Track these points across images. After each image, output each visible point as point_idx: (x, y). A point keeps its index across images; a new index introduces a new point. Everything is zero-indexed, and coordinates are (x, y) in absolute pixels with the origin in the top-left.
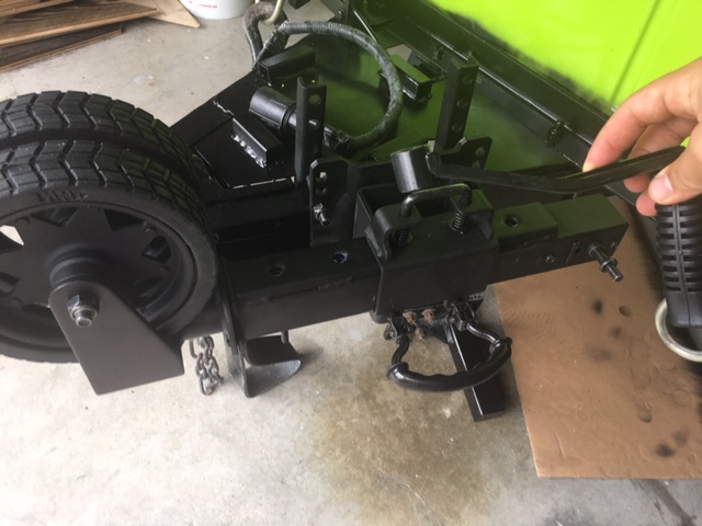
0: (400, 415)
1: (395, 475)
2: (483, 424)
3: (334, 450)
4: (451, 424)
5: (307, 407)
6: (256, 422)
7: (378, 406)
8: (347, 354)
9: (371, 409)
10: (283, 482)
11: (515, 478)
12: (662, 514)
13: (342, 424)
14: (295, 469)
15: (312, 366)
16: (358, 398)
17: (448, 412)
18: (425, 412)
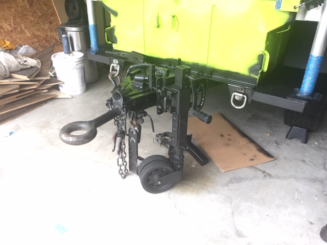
4: (195, 168)
11: (217, 174)
12: (257, 172)
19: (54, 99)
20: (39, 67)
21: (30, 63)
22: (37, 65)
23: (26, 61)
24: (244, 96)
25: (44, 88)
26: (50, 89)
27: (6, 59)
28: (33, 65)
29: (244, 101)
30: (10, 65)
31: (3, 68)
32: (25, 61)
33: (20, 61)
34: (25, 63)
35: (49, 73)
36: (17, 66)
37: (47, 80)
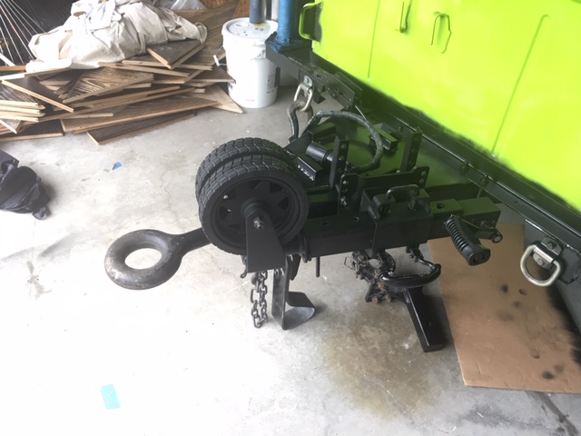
0: (376, 346)
1: (374, 379)
2: (430, 354)
3: (336, 363)
4: (409, 353)
5: (318, 338)
6: (288, 345)
7: (363, 340)
8: (342, 309)
9: (358, 341)
10: (305, 379)
11: (450, 385)
12: (546, 413)
13: (341, 349)
14: (312, 373)
15: (321, 315)
16: (350, 335)
17: (407, 346)
18: (393, 345)
19: (212, 108)
20: (202, 40)
21: (186, 30)
22: (198, 37)
23: (180, 27)
24: (556, 263)
25: (199, 85)
26: (209, 89)
27: (143, 19)
28: (191, 36)
29: (553, 273)
30: (149, 31)
31: (135, 36)
32: (178, 27)
33: (167, 25)
34: (177, 31)
35: (215, 57)
36: (162, 35)
37: (205, 71)
